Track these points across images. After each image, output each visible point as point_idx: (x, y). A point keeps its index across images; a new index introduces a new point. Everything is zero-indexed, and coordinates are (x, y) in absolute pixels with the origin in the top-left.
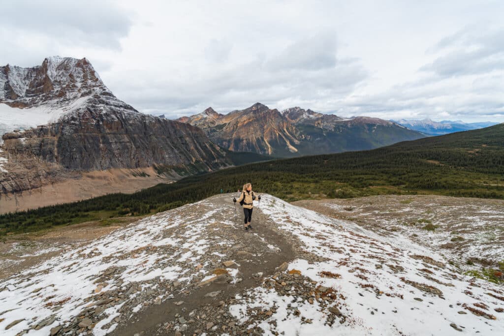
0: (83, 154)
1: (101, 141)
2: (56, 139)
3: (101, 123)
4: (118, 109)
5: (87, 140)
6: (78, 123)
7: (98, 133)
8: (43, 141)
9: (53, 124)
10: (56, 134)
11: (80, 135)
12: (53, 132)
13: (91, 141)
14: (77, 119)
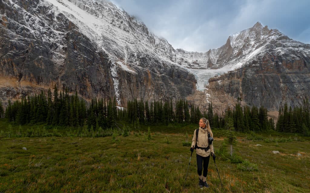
0: (264, 93)
1: (281, 80)
2: (240, 80)
3: (280, 63)
4: (297, 49)
5: (268, 80)
6: (259, 65)
7: (276, 73)
8: (231, 82)
9: (238, 69)
10: (241, 76)
11: (261, 76)
12: (238, 75)
13: (271, 80)
14: (257, 62)
